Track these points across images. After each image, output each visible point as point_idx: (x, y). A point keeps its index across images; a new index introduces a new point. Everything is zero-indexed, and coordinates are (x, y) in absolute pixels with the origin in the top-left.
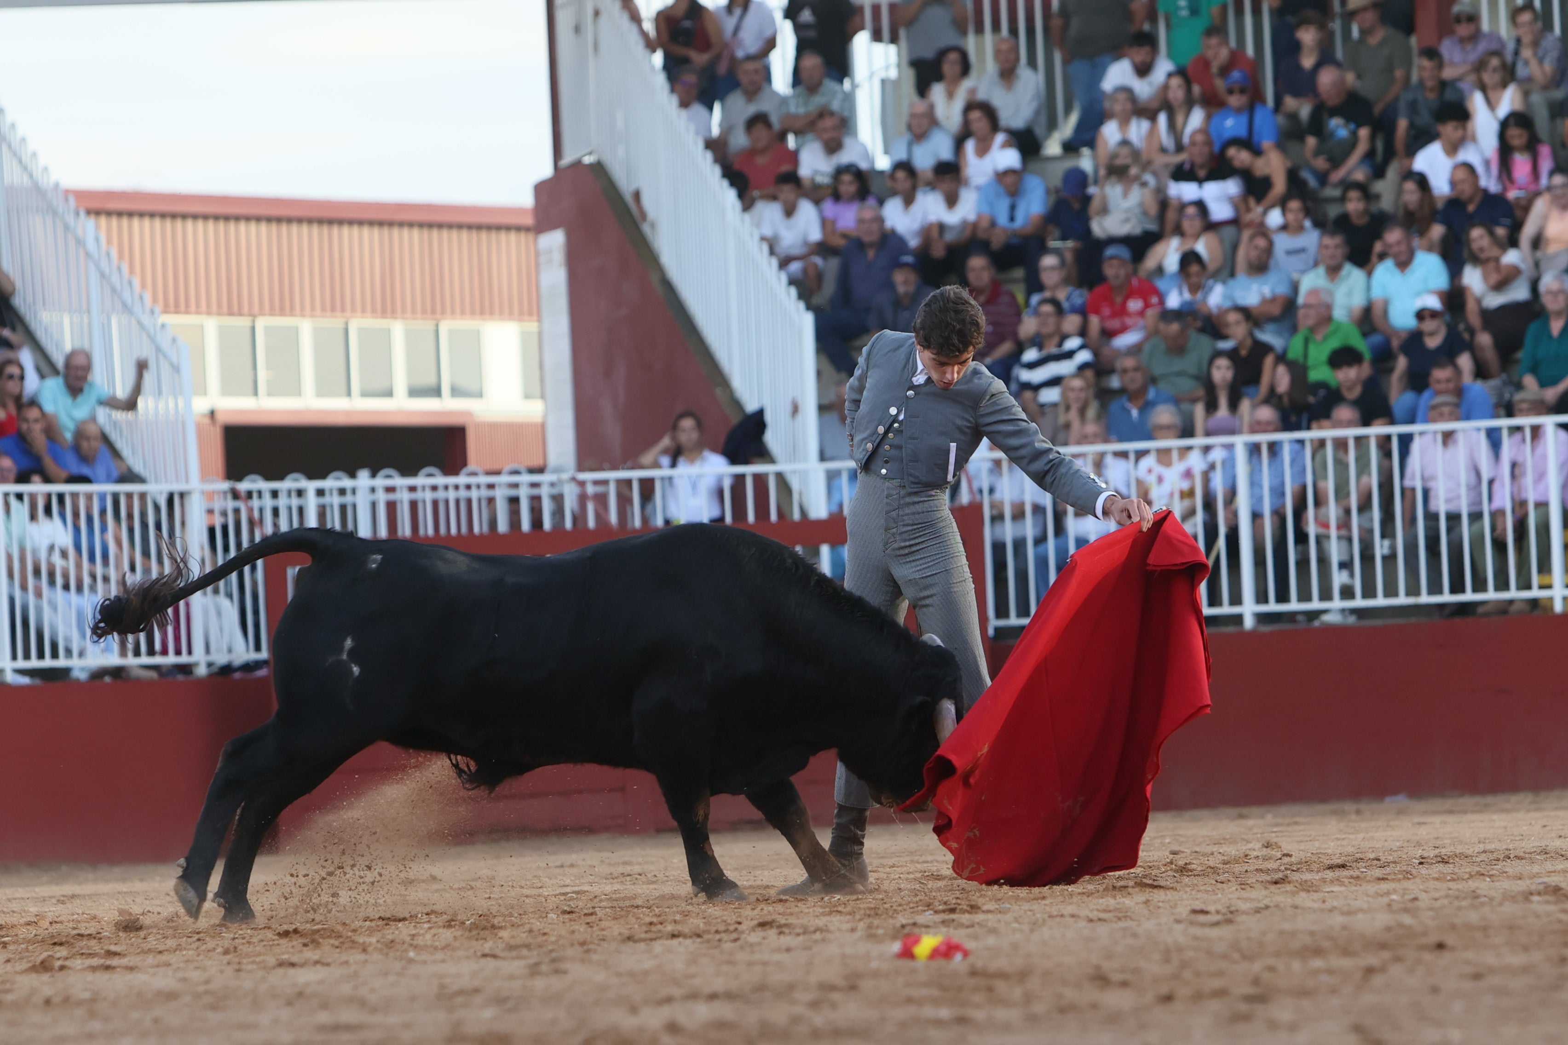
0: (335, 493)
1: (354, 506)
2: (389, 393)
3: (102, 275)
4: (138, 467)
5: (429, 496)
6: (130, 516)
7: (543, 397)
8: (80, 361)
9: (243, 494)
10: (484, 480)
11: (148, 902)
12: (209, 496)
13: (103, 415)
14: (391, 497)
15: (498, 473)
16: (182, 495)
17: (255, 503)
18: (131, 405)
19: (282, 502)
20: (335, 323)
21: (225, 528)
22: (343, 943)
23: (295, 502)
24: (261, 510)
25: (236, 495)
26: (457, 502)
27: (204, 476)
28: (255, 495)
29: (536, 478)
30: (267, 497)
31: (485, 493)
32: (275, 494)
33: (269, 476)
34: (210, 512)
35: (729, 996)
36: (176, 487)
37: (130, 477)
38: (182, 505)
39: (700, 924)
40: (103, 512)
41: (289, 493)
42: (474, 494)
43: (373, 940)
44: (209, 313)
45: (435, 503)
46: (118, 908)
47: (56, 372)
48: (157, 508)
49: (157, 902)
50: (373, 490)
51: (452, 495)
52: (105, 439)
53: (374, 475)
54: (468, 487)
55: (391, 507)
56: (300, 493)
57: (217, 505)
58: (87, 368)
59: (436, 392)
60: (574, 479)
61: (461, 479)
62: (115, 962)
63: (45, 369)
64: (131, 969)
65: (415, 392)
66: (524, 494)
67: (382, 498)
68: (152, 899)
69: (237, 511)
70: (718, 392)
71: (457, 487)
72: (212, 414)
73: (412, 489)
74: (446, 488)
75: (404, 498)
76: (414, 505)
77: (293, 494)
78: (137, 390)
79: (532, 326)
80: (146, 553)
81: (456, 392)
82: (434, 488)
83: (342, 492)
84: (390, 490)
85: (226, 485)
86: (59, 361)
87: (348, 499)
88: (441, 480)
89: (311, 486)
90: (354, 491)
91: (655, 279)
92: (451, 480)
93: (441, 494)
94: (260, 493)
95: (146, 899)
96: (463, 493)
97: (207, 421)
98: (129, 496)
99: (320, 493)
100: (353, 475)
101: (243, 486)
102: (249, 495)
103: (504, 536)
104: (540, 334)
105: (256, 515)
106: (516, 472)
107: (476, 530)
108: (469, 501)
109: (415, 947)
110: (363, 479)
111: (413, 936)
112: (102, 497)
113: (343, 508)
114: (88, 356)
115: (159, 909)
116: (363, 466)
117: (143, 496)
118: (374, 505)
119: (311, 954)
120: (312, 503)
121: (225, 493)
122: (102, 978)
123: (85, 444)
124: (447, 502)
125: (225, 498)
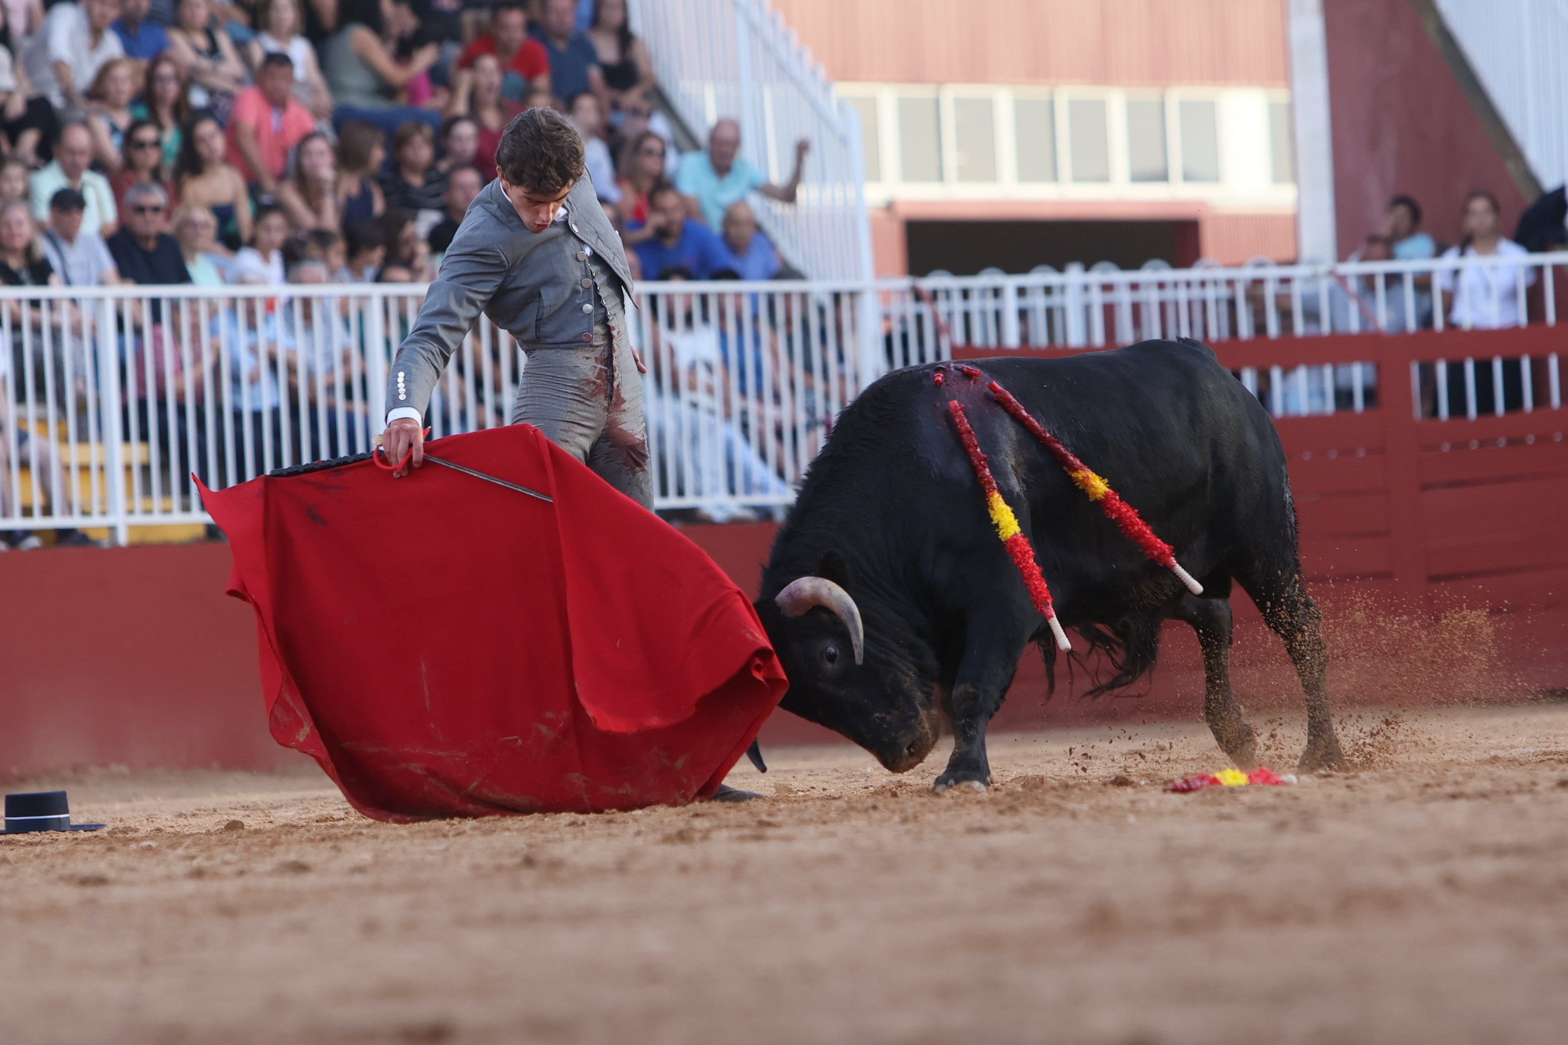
0: (1041, 293)
1: (1063, 310)
2: (1105, 178)
3: (753, 29)
4: (796, 260)
5: (1153, 297)
6: (789, 321)
7: (1295, 178)
8: (727, 133)
9: (926, 295)
10: (1222, 274)
11: (811, 778)
12: (886, 296)
13: (755, 202)
14: (1110, 297)
15: (1239, 265)
16: (853, 295)
17: (942, 306)
18: (788, 195)
19: (975, 305)
20: (1037, 92)
21: (905, 337)
22: (1046, 810)
23: (990, 304)
24: (950, 315)
25: (918, 296)
26: (1190, 303)
27: (880, 272)
28: (941, 297)
29: (1286, 272)
30: (957, 297)
31: (1224, 292)
32: (965, 294)
33: (958, 270)
34: (887, 317)
35: (1521, 850)
36: (843, 285)
37: (787, 272)
38: (853, 308)
39: (1487, 785)
40: (755, 318)
41: (983, 292)
42: (1210, 294)
43: (1085, 807)
44: (885, 79)
45: (1163, 306)
46: (775, 783)
47: (695, 145)
48: (822, 311)
49: (824, 778)
50: (1086, 288)
51: (1182, 295)
52: (759, 228)
53: (1087, 268)
54: (1203, 284)
55: (1109, 311)
56: (997, 292)
57: (896, 309)
58: (735, 143)
59: (1163, 177)
60: (1332, 273)
61: (1194, 274)
62: (770, 832)
63: (683, 141)
64: (787, 839)
65: (1138, 177)
66: (1270, 291)
67: (1097, 298)
68: (817, 775)
69: (919, 318)
70: (1511, 166)
71: (1188, 284)
72: (890, 207)
73: (1134, 287)
74: (1176, 285)
75: (1124, 298)
76: (1136, 308)
77: (990, 294)
78: (797, 177)
79: (1281, 95)
80: (808, 368)
81: (1188, 177)
82: (1161, 286)
83: (1048, 290)
84: (1107, 288)
85: (905, 283)
86: (702, 134)
87: (1056, 300)
88: (1168, 274)
89: (1010, 283)
90: (1063, 289)
91: (1431, 29)
92: (1182, 275)
93: (1169, 294)
94: (948, 294)
95: (810, 775)
96: (1196, 293)
97: (882, 215)
98: (787, 296)
99: (1022, 292)
100: (1060, 268)
101: (928, 283)
102: (934, 295)
103: (1247, 343)
104: (1291, 108)
105: (943, 319)
106: (1260, 265)
107: (1213, 334)
108: (1204, 304)
109: (1137, 813)
110: (1074, 275)
111: (1133, 802)
112: (754, 297)
113: (1049, 312)
114: (736, 126)
115: (826, 786)
116: (1073, 259)
117: (804, 297)
118: (1087, 310)
119: (1007, 820)
120: (1011, 304)
121: (902, 293)
122: (752, 848)
123: (733, 231)
124: (1177, 304)
125: (903, 301)
